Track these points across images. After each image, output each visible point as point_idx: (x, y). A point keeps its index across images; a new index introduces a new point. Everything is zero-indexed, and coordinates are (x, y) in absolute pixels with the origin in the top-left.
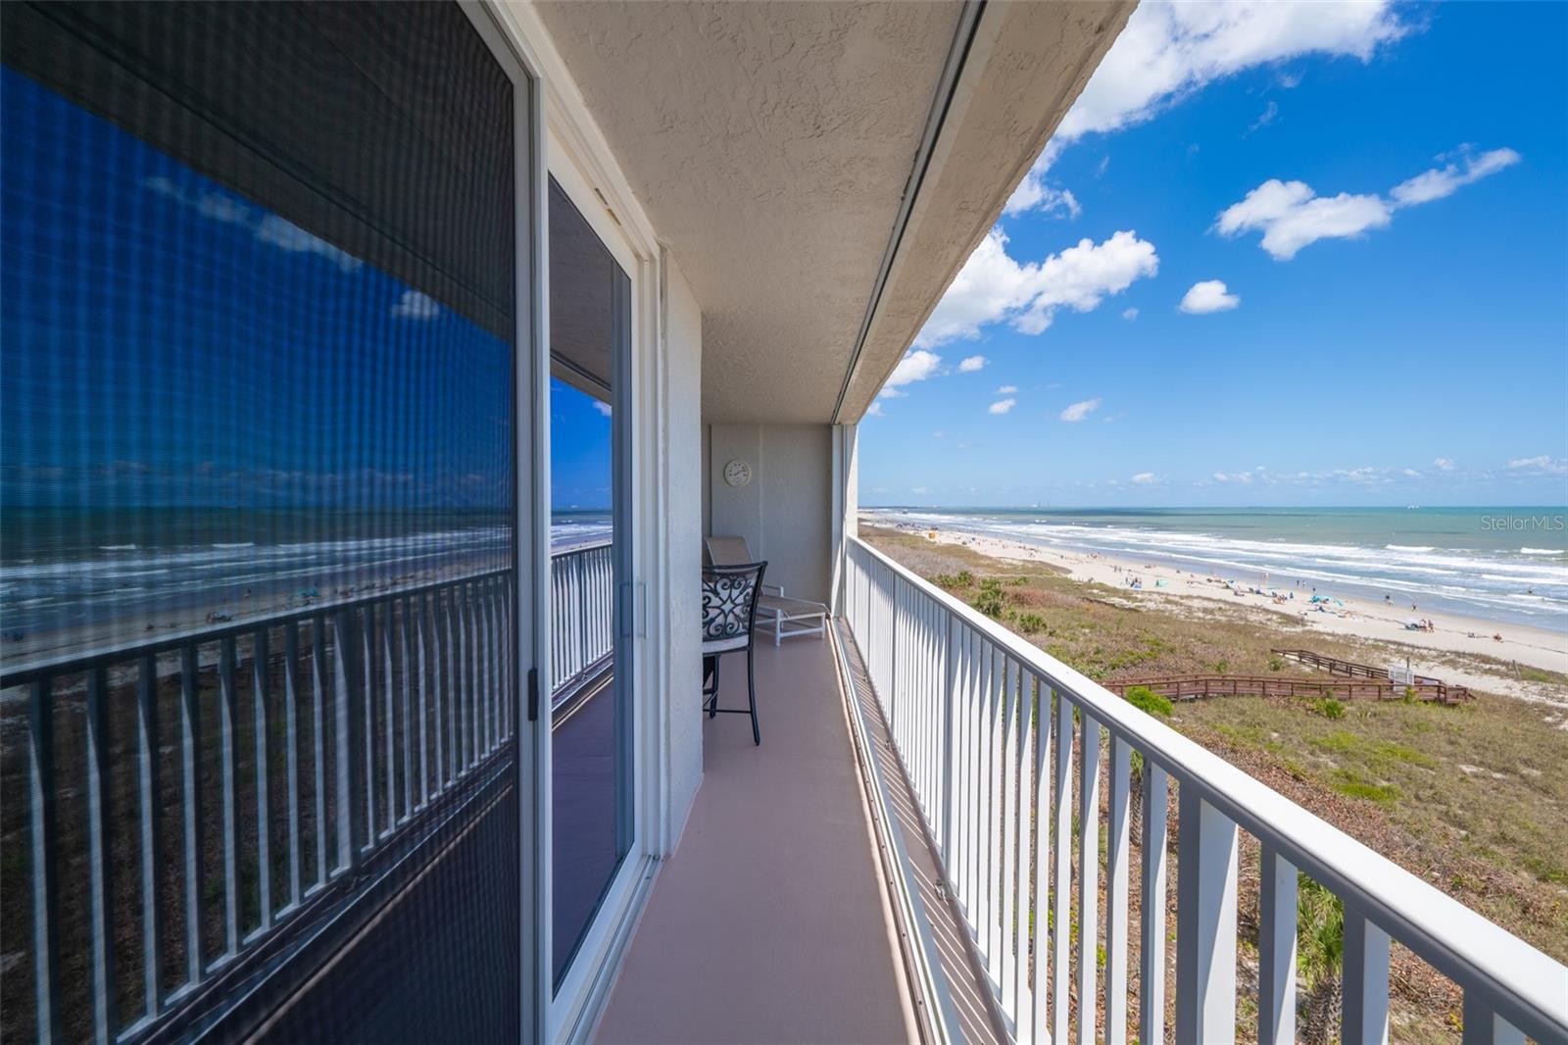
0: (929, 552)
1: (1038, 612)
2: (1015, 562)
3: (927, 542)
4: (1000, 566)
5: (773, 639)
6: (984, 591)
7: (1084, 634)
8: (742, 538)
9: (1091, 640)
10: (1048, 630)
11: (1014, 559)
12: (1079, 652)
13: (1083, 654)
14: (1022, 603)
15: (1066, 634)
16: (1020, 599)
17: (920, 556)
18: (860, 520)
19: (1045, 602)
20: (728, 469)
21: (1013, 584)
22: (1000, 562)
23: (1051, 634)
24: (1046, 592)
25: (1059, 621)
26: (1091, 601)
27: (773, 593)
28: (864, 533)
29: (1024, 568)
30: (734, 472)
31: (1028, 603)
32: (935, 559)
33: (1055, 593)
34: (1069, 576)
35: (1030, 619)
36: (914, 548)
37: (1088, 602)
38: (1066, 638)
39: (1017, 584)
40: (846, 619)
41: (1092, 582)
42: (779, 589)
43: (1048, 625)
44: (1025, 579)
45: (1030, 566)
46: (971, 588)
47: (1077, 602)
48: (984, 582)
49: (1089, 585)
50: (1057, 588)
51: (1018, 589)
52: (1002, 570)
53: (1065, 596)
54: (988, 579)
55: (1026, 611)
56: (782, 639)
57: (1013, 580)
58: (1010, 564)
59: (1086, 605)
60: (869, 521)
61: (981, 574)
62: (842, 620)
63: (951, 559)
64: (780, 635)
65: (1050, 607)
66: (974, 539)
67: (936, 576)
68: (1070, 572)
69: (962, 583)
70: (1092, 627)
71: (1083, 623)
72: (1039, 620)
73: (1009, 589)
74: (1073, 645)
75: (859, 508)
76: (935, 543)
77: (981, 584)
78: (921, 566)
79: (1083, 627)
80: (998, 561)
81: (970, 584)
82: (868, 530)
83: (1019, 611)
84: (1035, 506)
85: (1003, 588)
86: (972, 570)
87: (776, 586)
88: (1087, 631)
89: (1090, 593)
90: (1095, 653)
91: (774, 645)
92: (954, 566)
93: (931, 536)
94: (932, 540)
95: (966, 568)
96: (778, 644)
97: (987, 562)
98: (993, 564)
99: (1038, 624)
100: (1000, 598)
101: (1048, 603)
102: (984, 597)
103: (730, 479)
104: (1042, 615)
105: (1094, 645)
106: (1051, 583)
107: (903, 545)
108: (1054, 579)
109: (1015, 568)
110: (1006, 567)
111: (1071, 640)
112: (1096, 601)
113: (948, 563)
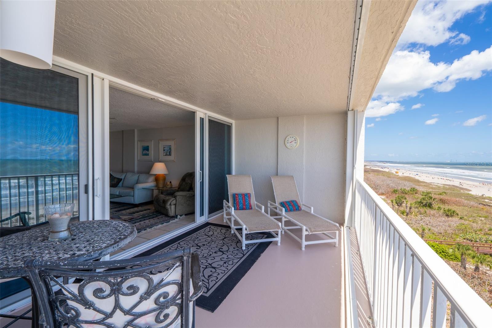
0: (396, 179)
1: (453, 208)
2: (439, 185)
3: (395, 175)
4: (431, 186)
5: (299, 246)
6: (423, 197)
7: (481, 220)
8: (292, 177)
9: (485, 224)
10: (459, 216)
11: (438, 184)
12: (479, 228)
13: (481, 230)
14: (444, 203)
15: (470, 219)
16: (443, 201)
17: (391, 180)
18: (365, 166)
19: (457, 203)
20: (286, 140)
21: (439, 194)
22: (431, 185)
23: (461, 218)
24: (457, 199)
25: (465, 213)
26: (484, 205)
27: (307, 210)
28: (367, 170)
29: (444, 188)
30: (290, 141)
31: (448, 203)
32: (398, 182)
33: (463, 200)
34: (470, 192)
35: (449, 210)
36: (389, 177)
37: (482, 205)
38: (470, 221)
39: (441, 194)
40: (355, 228)
41: (484, 196)
42: (310, 208)
43: (459, 214)
44: (445, 193)
45: (448, 187)
46: (416, 195)
47: (476, 205)
48: (423, 192)
49: (482, 197)
50: (463, 198)
51: (442, 197)
52: (432, 188)
53: (468, 202)
54: (425, 191)
55: (447, 207)
56: (306, 246)
57: (439, 193)
58: (437, 186)
59: (481, 206)
60: (368, 166)
61: (421, 189)
62: (352, 228)
63: (407, 182)
64: (304, 243)
65: (460, 206)
66: (417, 174)
67: (399, 189)
68: (470, 191)
69: (412, 192)
70: (486, 217)
71: (480, 215)
72: (454, 212)
73: (437, 196)
74: (475, 225)
75: (364, 161)
76: (398, 175)
77: (422, 193)
78: (392, 184)
79: (480, 217)
80: (430, 184)
81: (416, 193)
82: (368, 170)
83: (442, 206)
84: (449, 161)
85: (433, 196)
86: (417, 187)
87: (309, 206)
88: (483, 219)
89: (483, 201)
90: (489, 230)
91: (301, 249)
92: (408, 185)
93: (396, 172)
94: (397, 174)
95: (414, 186)
96: (303, 249)
97: (424, 184)
98: (427, 185)
99: (453, 213)
100: (432, 200)
101: (459, 204)
102: (424, 199)
103: (288, 145)
104: (455, 209)
105: (488, 226)
106: (460, 195)
107: (384, 176)
108: (461, 193)
109: (439, 187)
110: (434, 187)
111: (473, 222)
112: (487, 205)
113: (405, 184)
